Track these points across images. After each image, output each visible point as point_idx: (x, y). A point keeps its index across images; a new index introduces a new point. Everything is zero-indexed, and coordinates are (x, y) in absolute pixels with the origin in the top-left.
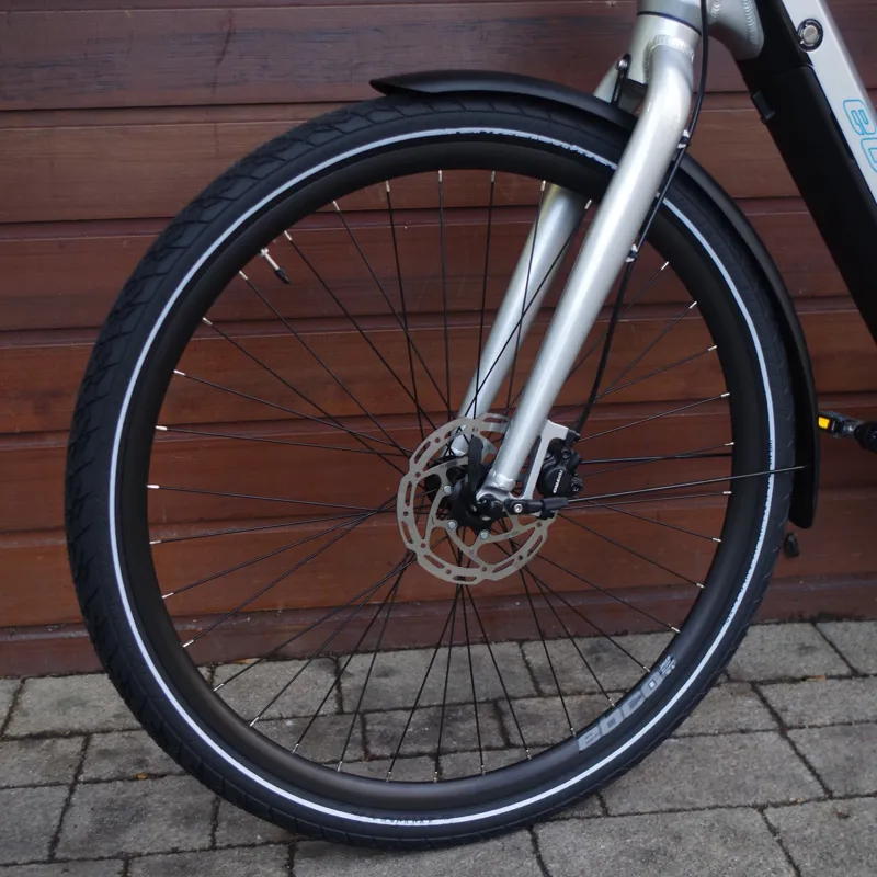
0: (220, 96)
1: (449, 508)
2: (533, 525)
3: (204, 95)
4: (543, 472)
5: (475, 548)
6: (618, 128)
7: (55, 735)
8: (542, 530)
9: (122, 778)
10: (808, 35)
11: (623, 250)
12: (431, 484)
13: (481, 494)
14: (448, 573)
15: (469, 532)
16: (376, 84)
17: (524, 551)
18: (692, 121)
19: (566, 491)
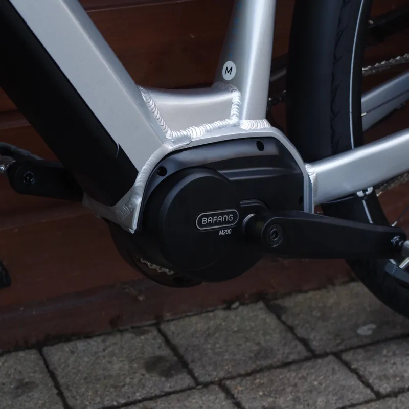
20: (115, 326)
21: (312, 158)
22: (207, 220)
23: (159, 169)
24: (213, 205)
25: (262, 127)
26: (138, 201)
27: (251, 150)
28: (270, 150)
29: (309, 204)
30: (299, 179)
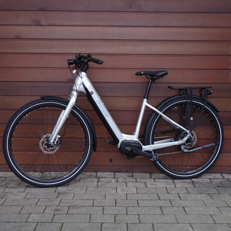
0: (32, 94)
1: (46, 144)
2: (56, 147)
3: (30, 94)
4: (57, 141)
5: (49, 149)
6: (67, 103)
7: (2, 177)
8: (57, 148)
9: (9, 181)
10: (92, 93)
11: (67, 116)
12: (44, 142)
13: (49, 143)
14: (45, 152)
15: (48, 148)
16: (40, 97)
17: (55, 150)
18: (76, 102)
19: (60, 144)
20: (126, 172)
21: (144, 145)
22: (127, 148)
23: (122, 142)
24: (128, 147)
25: (137, 140)
26: (120, 144)
27: (135, 142)
28: (137, 142)
29: (143, 150)
30: (142, 147)
